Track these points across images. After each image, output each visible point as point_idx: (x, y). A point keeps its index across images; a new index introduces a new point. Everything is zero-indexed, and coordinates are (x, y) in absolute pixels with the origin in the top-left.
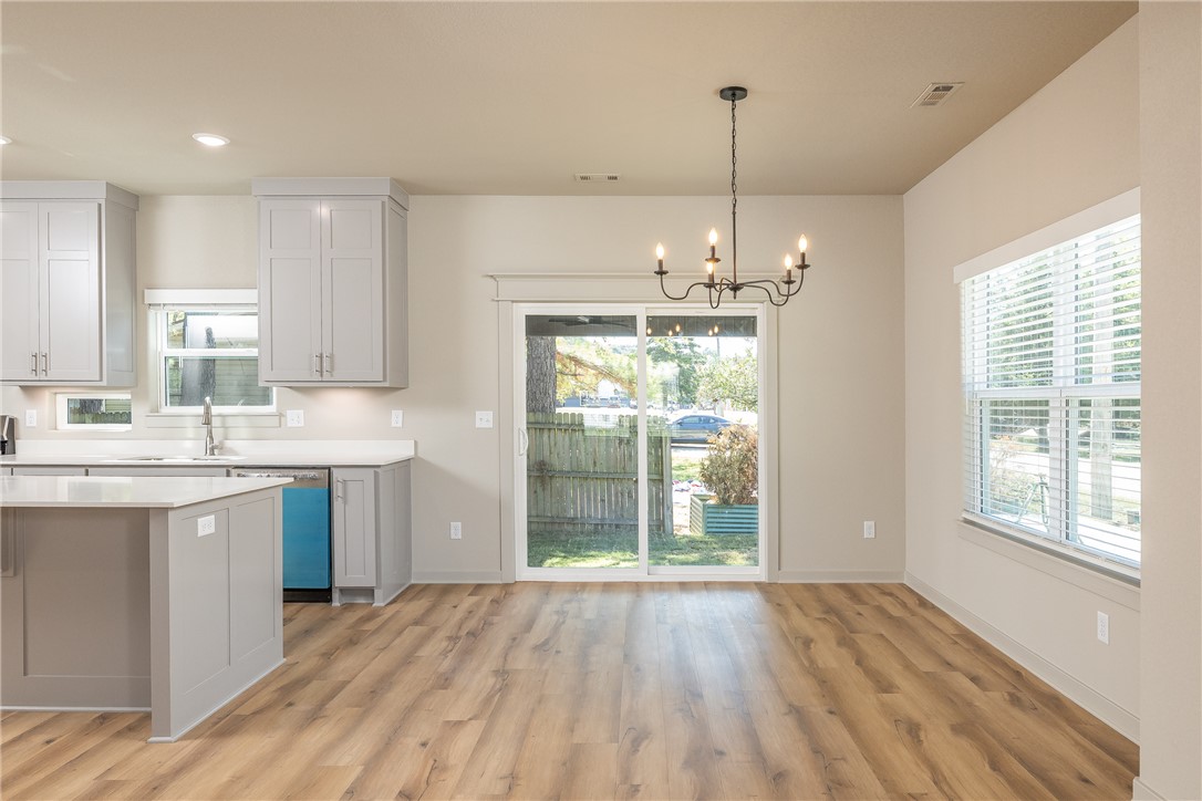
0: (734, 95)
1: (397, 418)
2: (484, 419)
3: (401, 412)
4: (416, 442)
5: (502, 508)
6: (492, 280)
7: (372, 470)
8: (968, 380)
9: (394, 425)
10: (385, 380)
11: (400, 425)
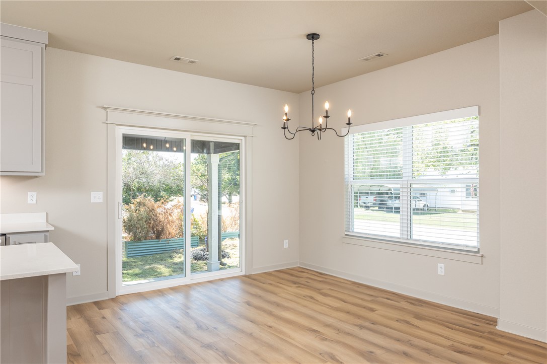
0: (313, 37)
1: (32, 197)
2: (97, 197)
3: (35, 194)
4: (47, 214)
5: (108, 252)
6: (103, 111)
7: (43, 234)
8: (346, 176)
9: (29, 202)
10: (42, 171)
11: (34, 202)
